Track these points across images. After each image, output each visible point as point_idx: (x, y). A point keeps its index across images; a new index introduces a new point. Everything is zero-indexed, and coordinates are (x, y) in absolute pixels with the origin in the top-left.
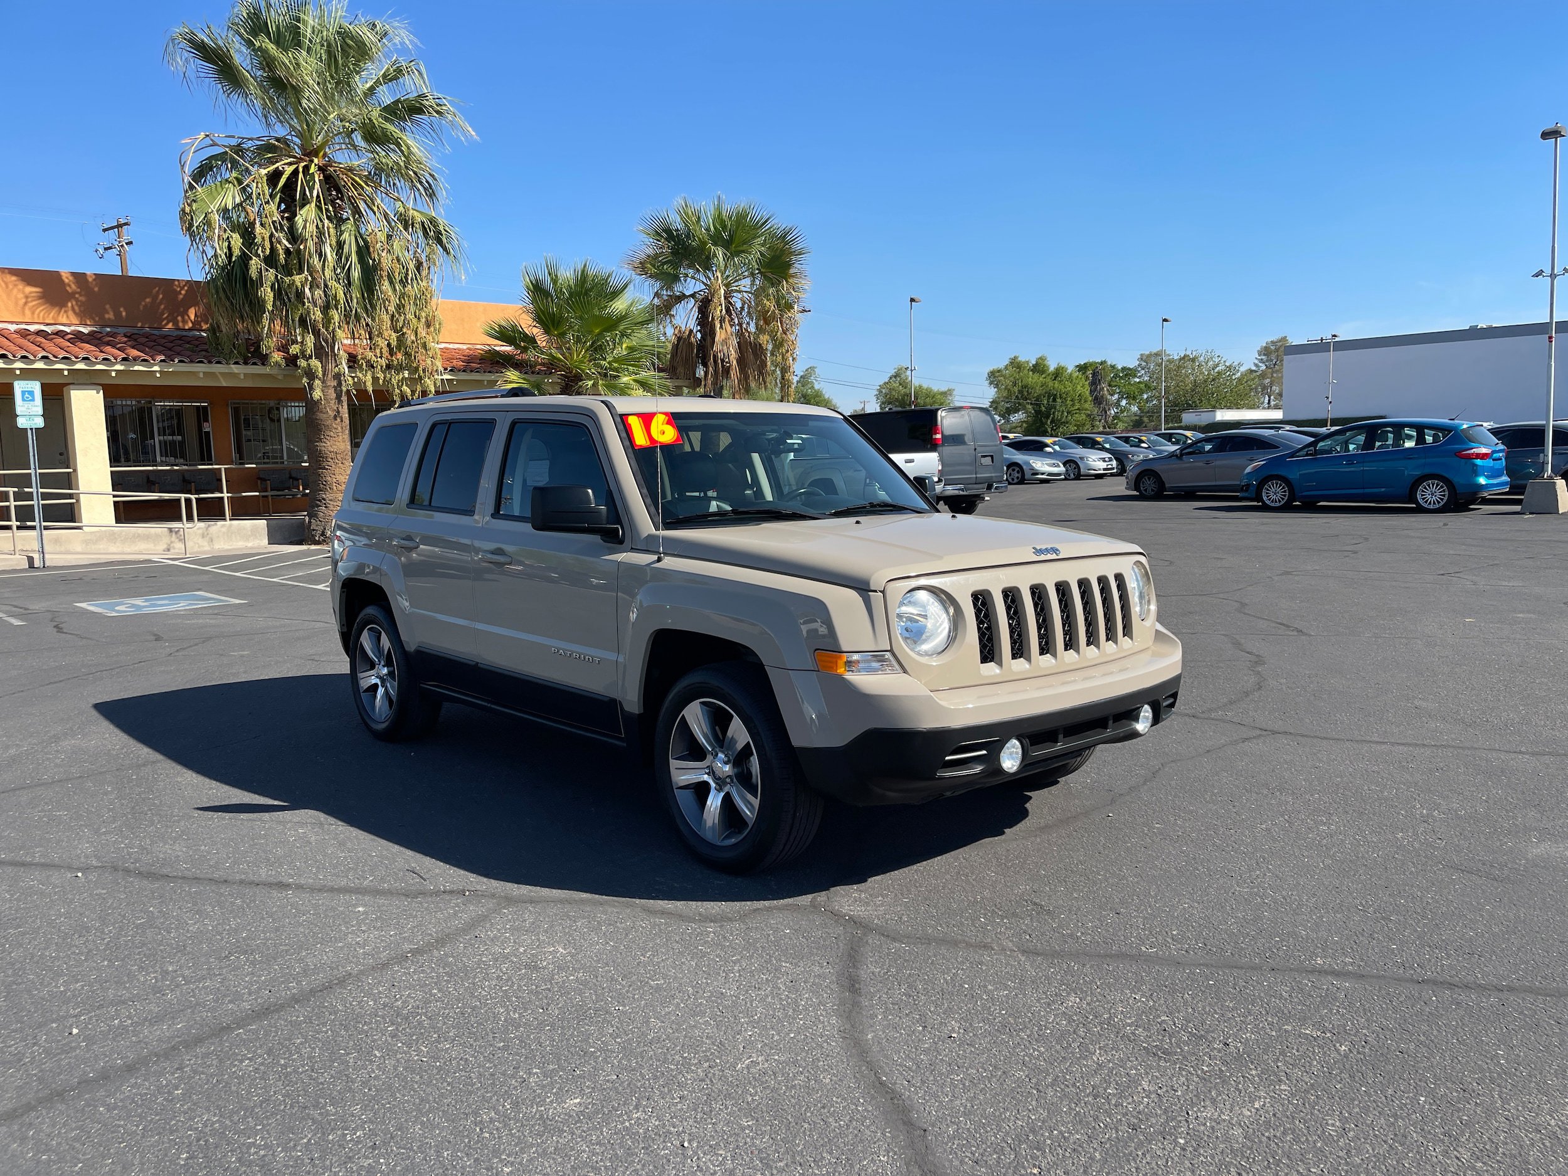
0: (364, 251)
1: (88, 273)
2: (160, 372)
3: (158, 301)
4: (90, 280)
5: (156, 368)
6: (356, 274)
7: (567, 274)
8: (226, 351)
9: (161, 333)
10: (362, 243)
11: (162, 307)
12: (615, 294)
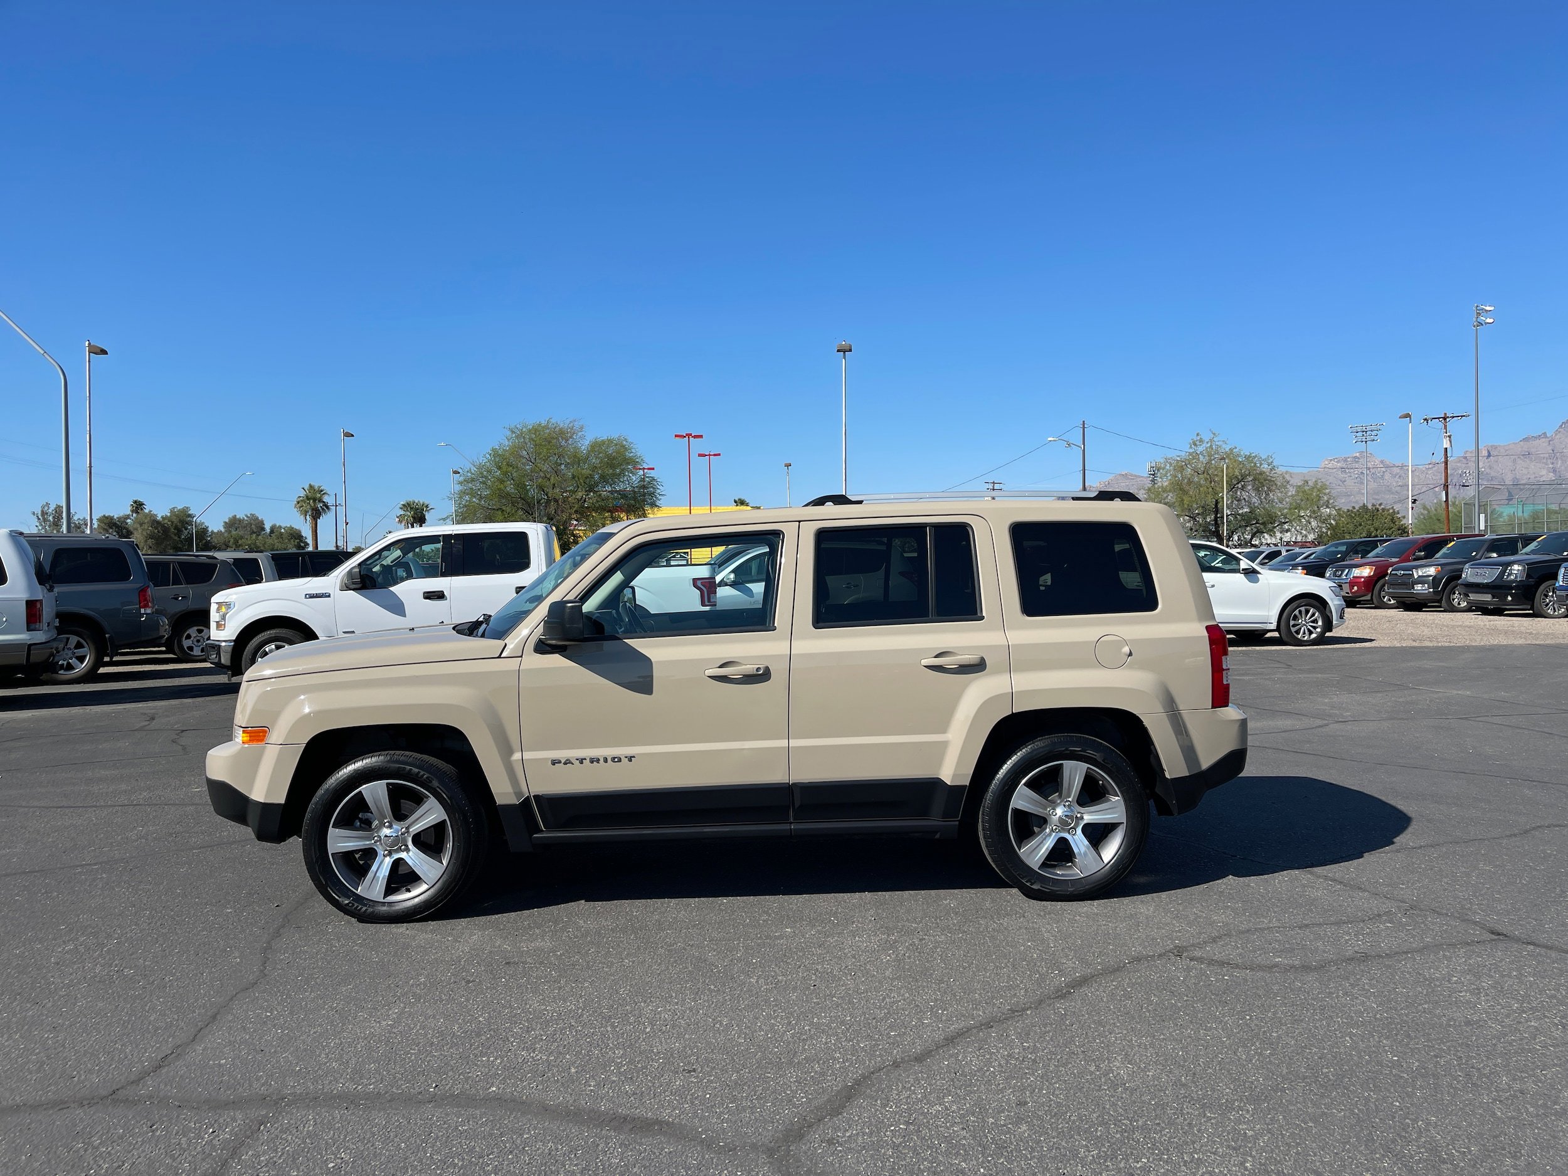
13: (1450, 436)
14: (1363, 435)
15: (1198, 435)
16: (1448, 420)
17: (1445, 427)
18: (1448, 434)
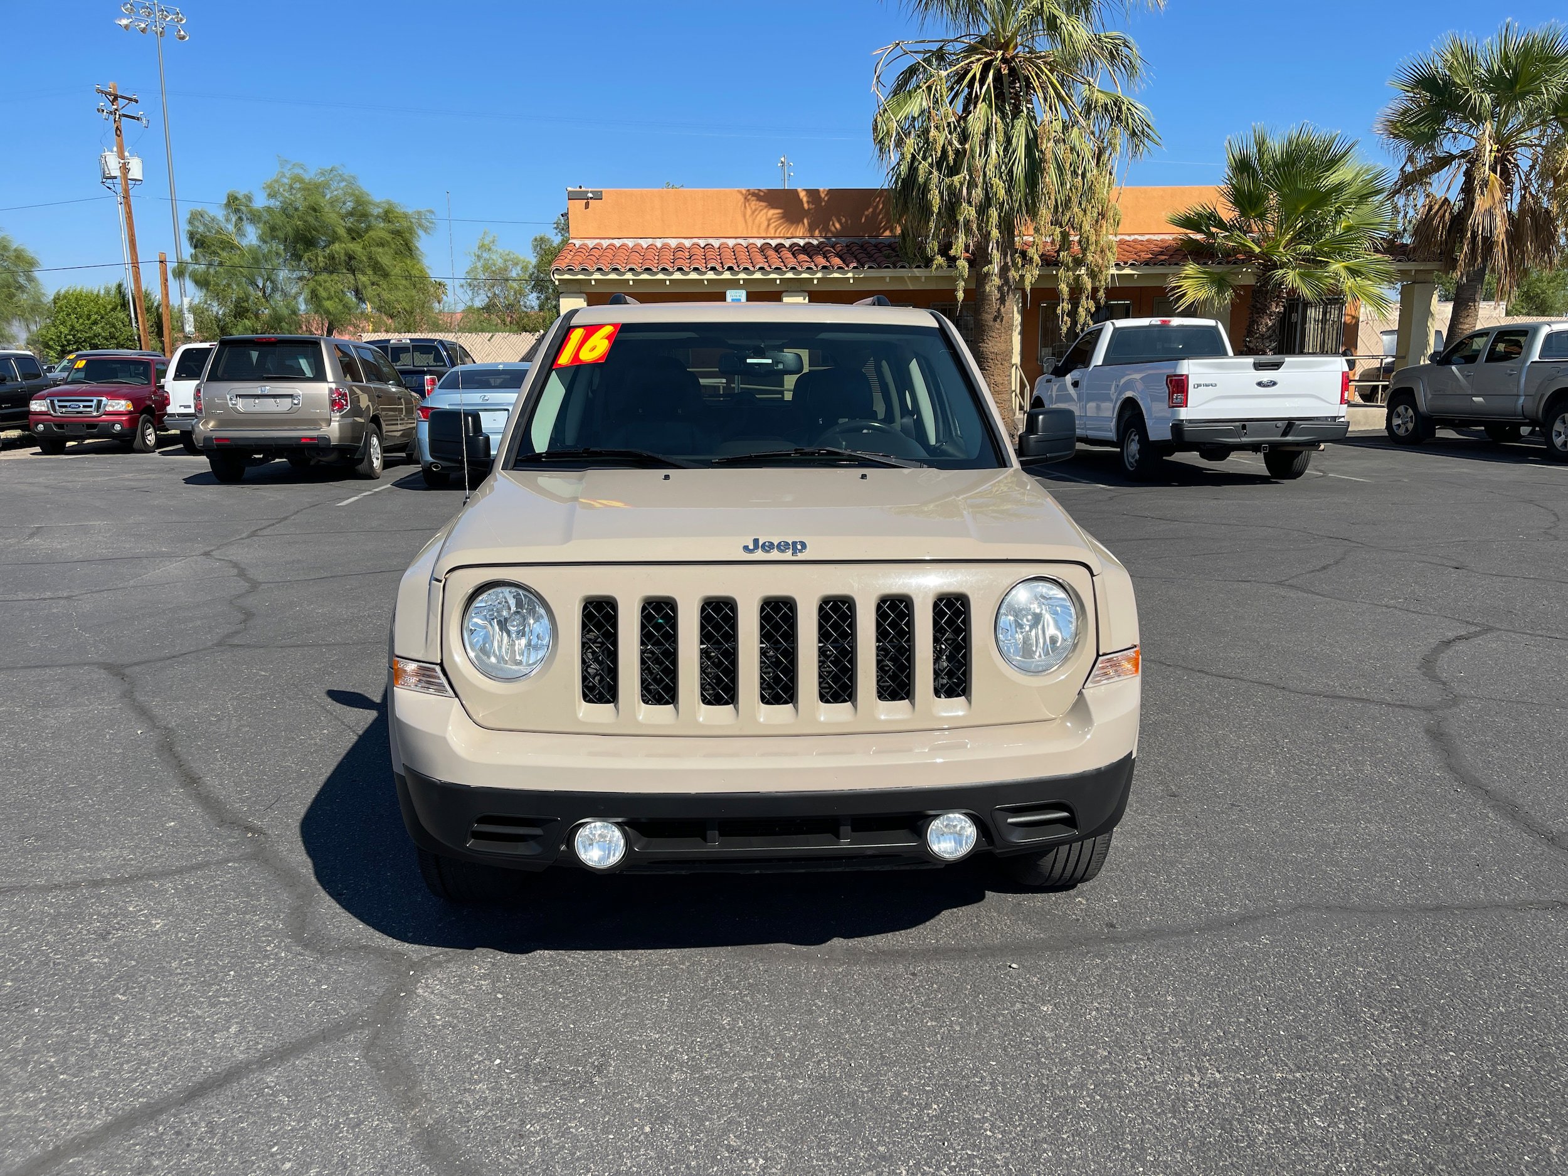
0: (1032, 144)
1: (821, 189)
2: (854, 278)
3: (878, 211)
4: (823, 195)
5: (850, 275)
6: (1019, 170)
7: (1276, 146)
8: (910, 255)
9: (878, 241)
10: (1031, 135)
11: (881, 216)
12: (1333, 163)
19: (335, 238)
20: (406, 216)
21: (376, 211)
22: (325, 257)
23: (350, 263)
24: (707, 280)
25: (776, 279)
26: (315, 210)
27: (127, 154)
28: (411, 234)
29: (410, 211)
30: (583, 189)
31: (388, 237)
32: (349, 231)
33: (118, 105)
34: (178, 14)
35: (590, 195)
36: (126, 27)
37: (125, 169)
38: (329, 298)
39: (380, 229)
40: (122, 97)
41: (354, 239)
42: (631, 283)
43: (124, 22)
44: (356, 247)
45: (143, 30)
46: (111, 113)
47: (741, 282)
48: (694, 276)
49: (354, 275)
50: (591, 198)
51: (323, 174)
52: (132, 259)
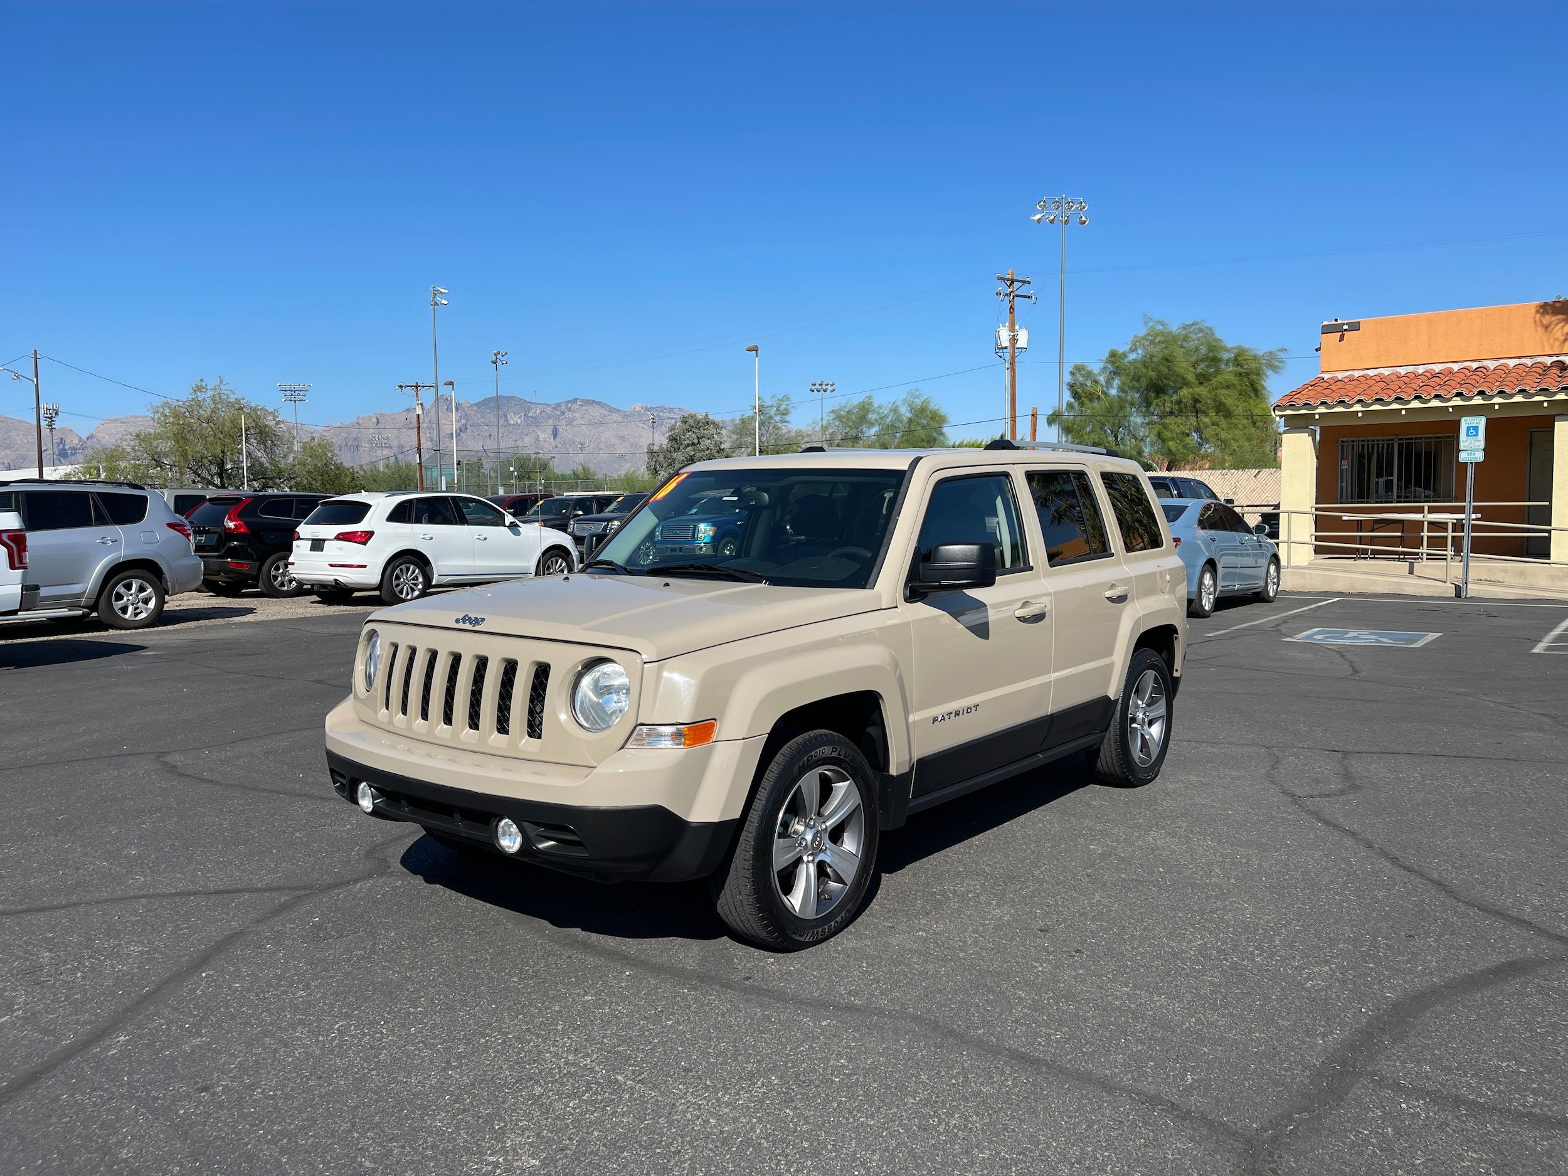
13: (421, 404)
14: (292, 395)
15: (202, 380)
16: (419, 388)
17: (417, 394)
18: (420, 402)
19: (1186, 383)
20: (1255, 358)
21: (1226, 356)
22: (1171, 402)
23: (1196, 407)
24: (1453, 407)
25: (1543, 402)
26: (1167, 360)
27: (1017, 327)
28: (1258, 374)
29: (1260, 353)
30: (1339, 322)
31: (1234, 380)
32: (1197, 376)
33: (1013, 288)
34: (1081, 203)
35: (1345, 327)
36: (1039, 221)
37: (1014, 340)
38: (1172, 439)
39: (1228, 373)
40: (1017, 281)
41: (1201, 383)
42: (1360, 415)
43: (1038, 217)
44: (1202, 391)
45: (1052, 222)
46: (1007, 295)
47: (1497, 407)
48: (1435, 403)
49: (1197, 417)
50: (1346, 330)
51: (1184, 328)
52: (1011, 414)
